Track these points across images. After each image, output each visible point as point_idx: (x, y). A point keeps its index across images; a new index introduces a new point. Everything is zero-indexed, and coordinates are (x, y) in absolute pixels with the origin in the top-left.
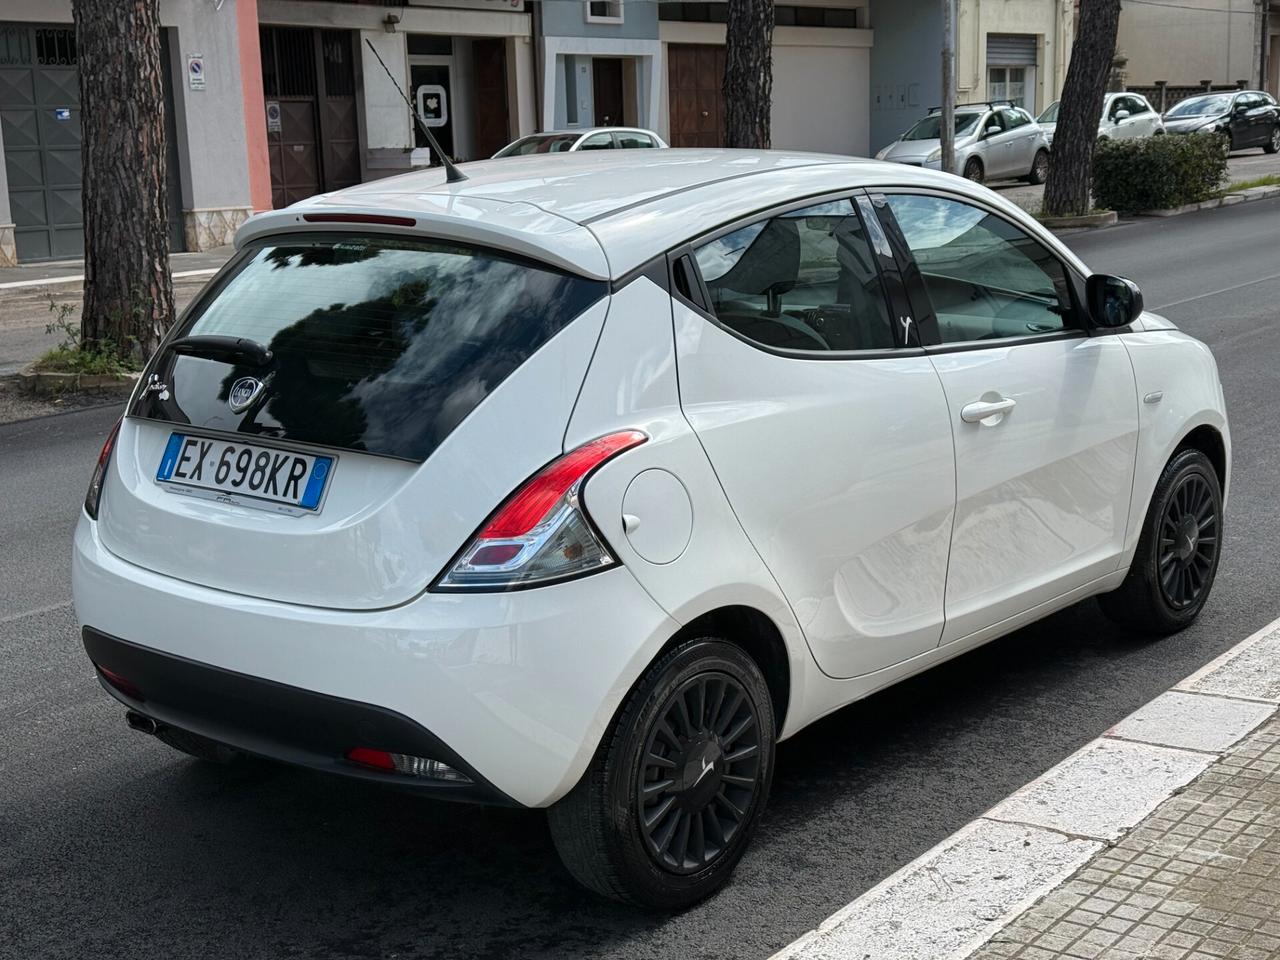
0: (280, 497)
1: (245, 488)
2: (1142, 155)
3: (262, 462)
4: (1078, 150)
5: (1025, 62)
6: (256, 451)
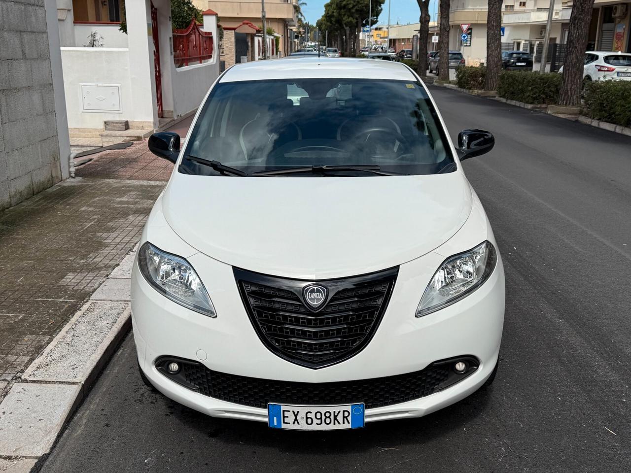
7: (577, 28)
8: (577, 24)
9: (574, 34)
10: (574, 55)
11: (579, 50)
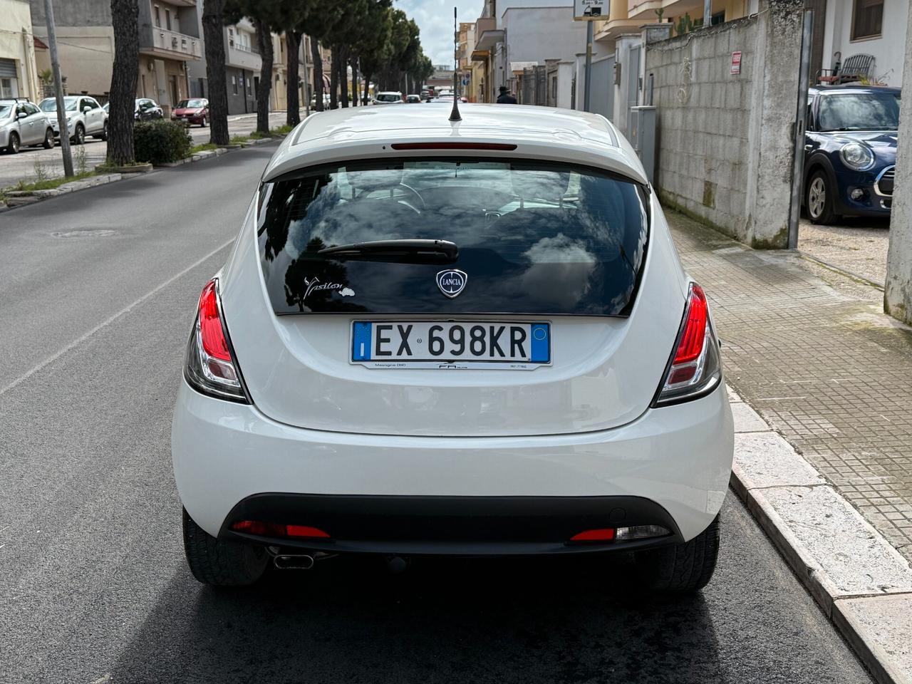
0: (508, 357)
1: (467, 354)
2: (154, 131)
3: (478, 333)
4: (125, 127)
5: (10, 75)
6: (467, 327)
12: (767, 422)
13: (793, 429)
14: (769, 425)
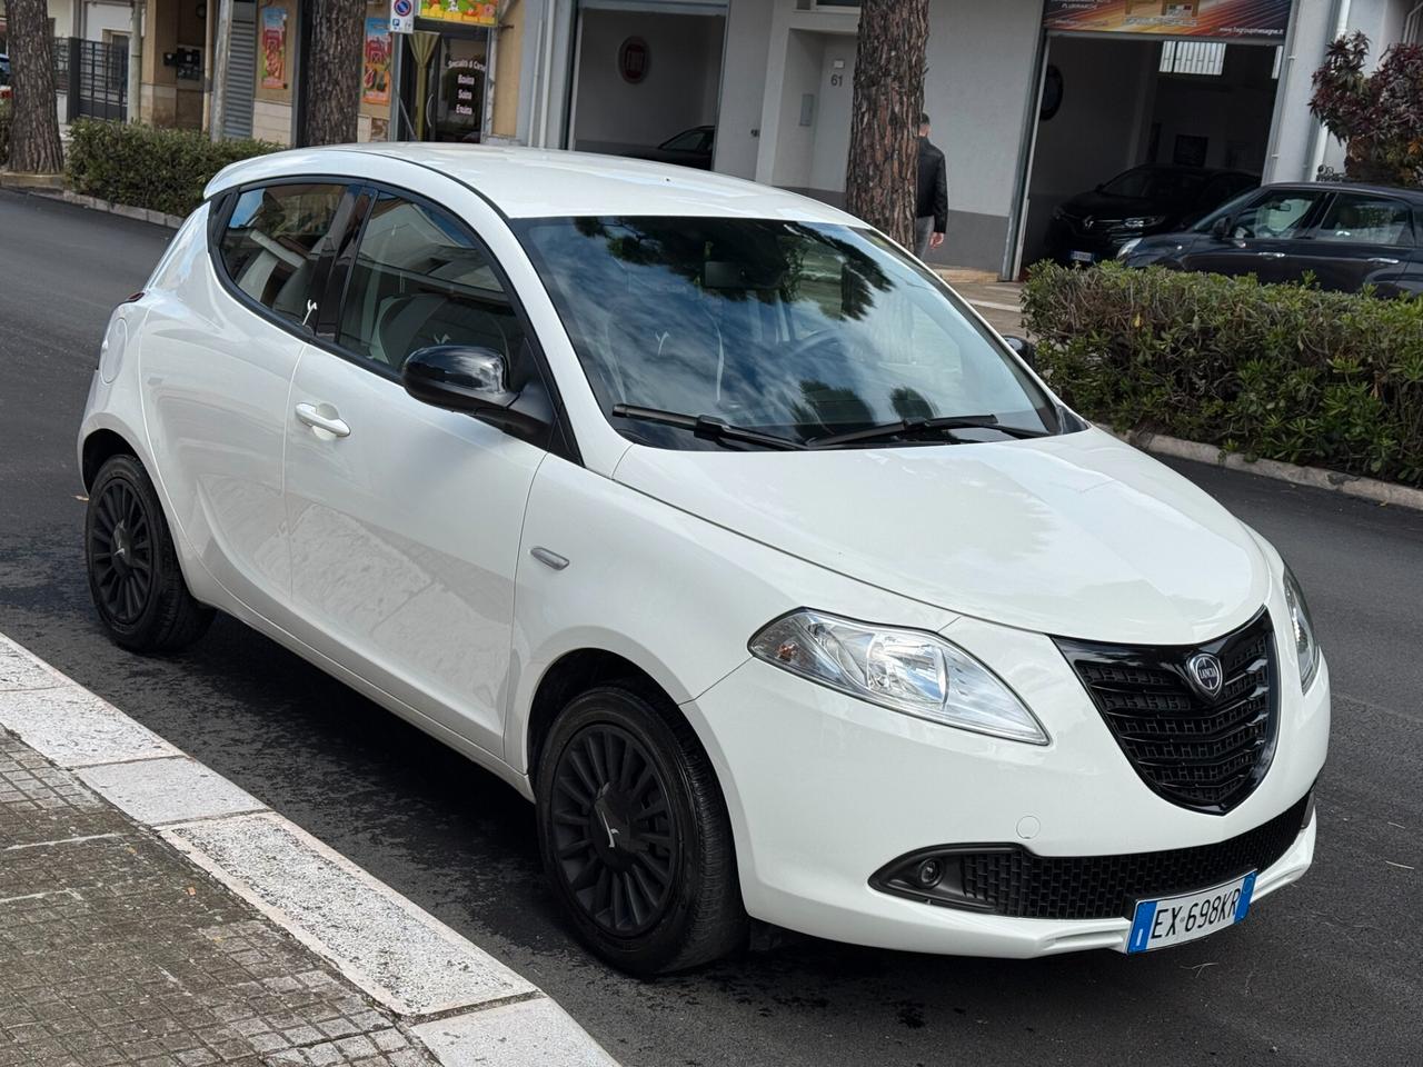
7: (338, 32)
8: (337, 23)
9: (329, 48)
10: (334, 103)
11: (345, 88)
12: (82, 784)
13: (28, 771)
14: (77, 779)
